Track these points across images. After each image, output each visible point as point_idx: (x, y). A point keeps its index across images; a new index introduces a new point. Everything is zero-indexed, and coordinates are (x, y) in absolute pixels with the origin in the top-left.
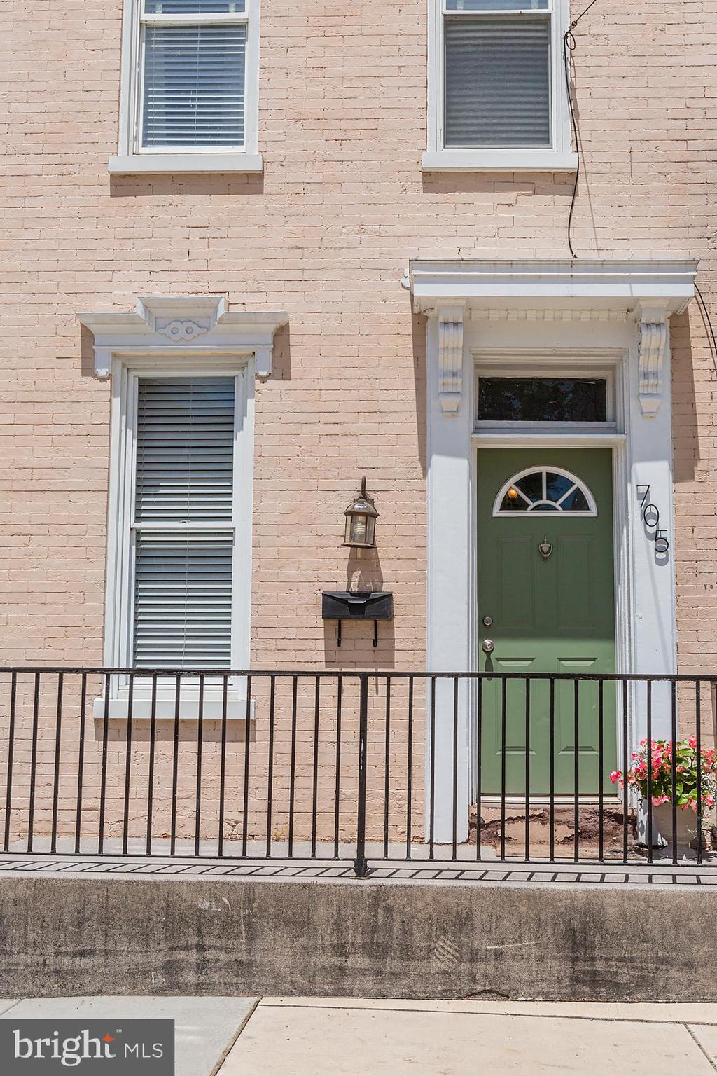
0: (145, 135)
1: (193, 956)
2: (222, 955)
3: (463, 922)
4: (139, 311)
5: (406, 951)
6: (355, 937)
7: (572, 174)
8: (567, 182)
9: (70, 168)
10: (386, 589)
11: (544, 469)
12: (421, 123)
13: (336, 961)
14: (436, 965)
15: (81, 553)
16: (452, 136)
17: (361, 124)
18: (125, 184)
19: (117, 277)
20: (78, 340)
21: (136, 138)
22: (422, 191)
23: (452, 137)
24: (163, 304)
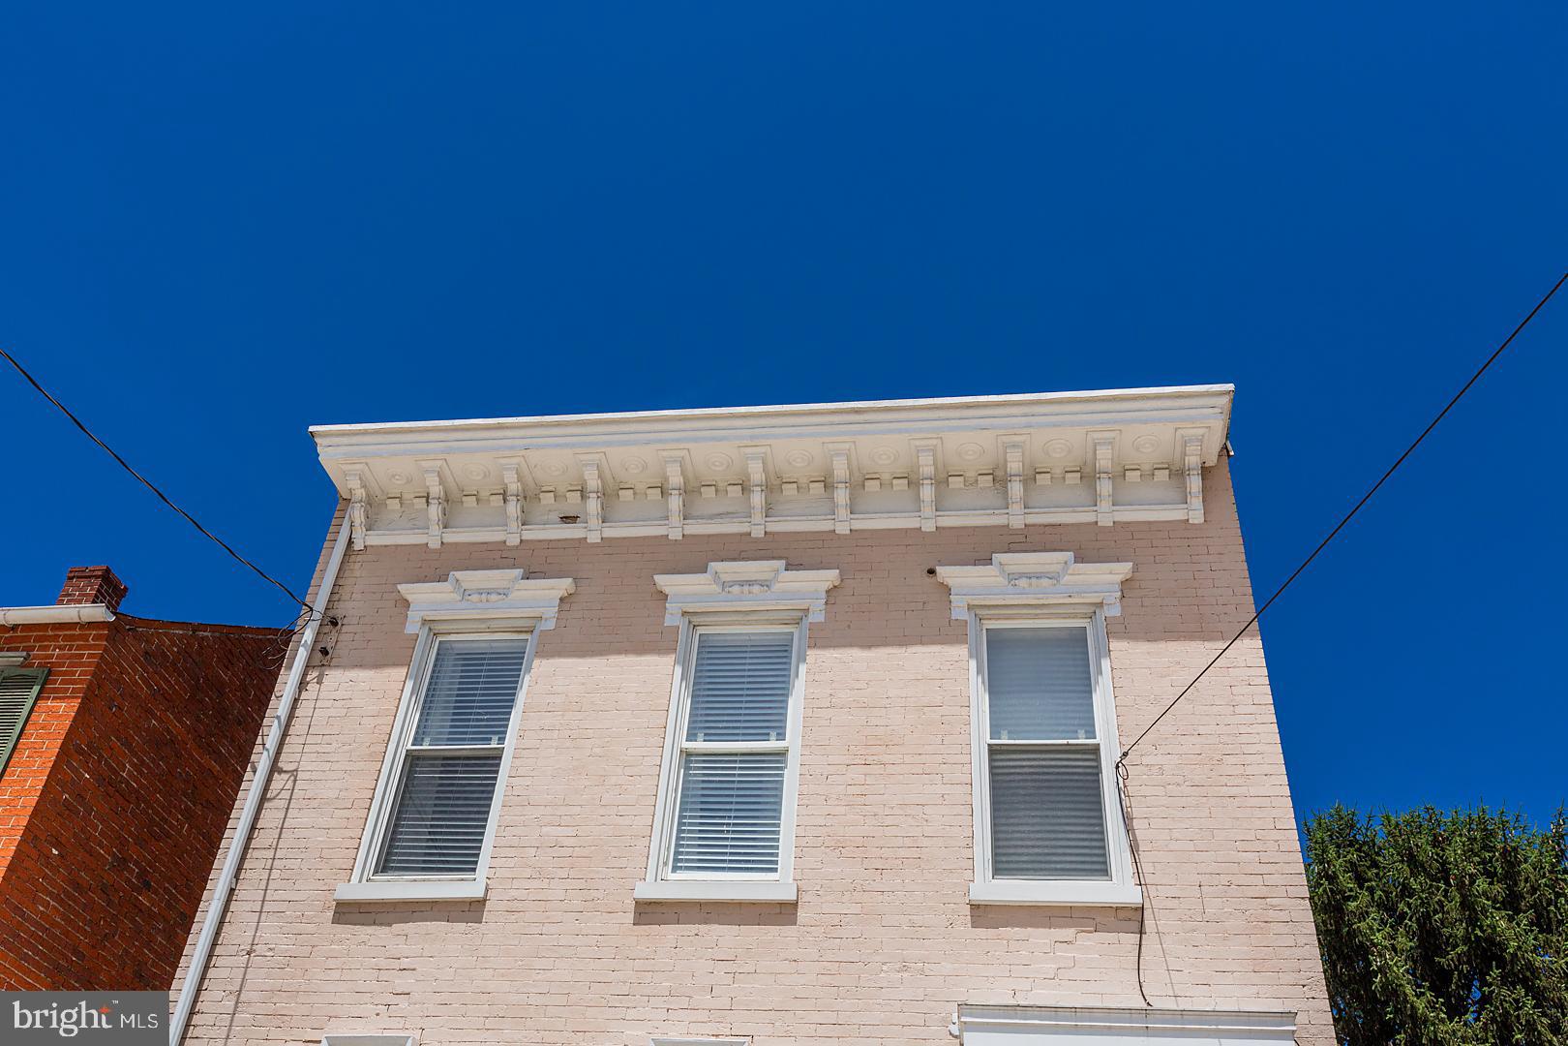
0: (676, 860)
7: (1136, 909)
8: (1133, 919)
9: (594, 894)
12: (967, 853)
16: (1000, 866)
17: (903, 853)
18: (649, 912)
19: (630, 1014)
21: (665, 864)
22: (970, 925)
23: (1000, 868)
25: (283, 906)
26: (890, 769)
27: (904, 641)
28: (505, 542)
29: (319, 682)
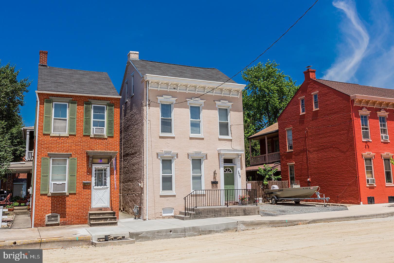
0: (191, 133)
1: (216, 214)
2: (219, 214)
3: (236, 210)
4: (194, 152)
5: (232, 212)
6: (229, 212)
8: (231, 140)
9: (185, 136)
10: (217, 181)
11: (228, 168)
12: (218, 133)
13: (227, 214)
14: (234, 214)
15: (188, 177)
16: (220, 135)
17: (213, 133)
18: (191, 138)
19: (190, 148)
20: (187, 155)
22: (219, 141)
24: (196, 152)
25: (153, 136)
26: (211, 124)
27: (212, 109)
28: (167, 91)
29: (149, 109)
